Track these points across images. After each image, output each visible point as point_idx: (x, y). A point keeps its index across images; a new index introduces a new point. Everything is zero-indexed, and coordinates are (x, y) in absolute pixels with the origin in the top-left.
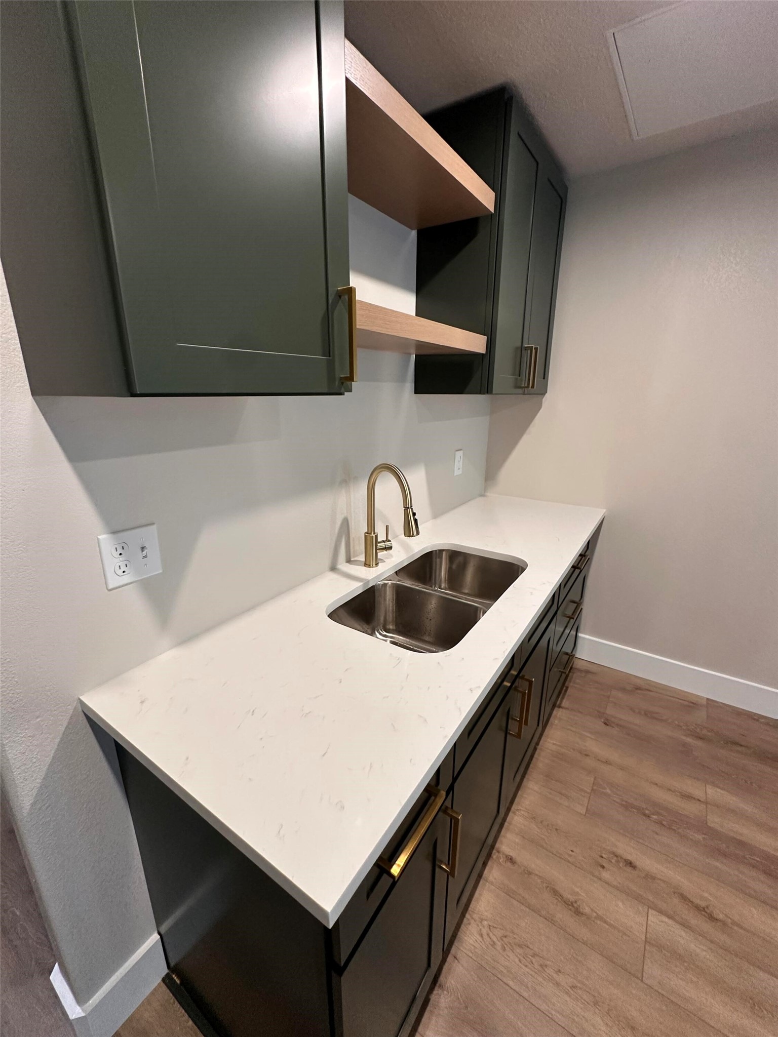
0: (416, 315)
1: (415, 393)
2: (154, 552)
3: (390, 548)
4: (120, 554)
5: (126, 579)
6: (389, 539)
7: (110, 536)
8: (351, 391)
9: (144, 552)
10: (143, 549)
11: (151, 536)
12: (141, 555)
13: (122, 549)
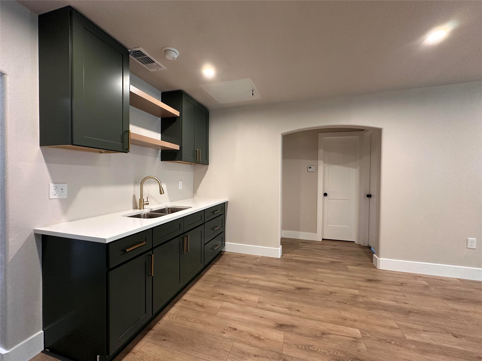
0: (161, 140)
1: (161, 161)
2: (65, 191)
3: (148, 204)
4: (55, 190)
5: (55, 197)
6: (148, 201)
7: (53, 184)
8: (129, 152)
9: (62, 191)
10: (62, 189)
11: (65, 186)
12: (61, 191)
13: (56, 189)
